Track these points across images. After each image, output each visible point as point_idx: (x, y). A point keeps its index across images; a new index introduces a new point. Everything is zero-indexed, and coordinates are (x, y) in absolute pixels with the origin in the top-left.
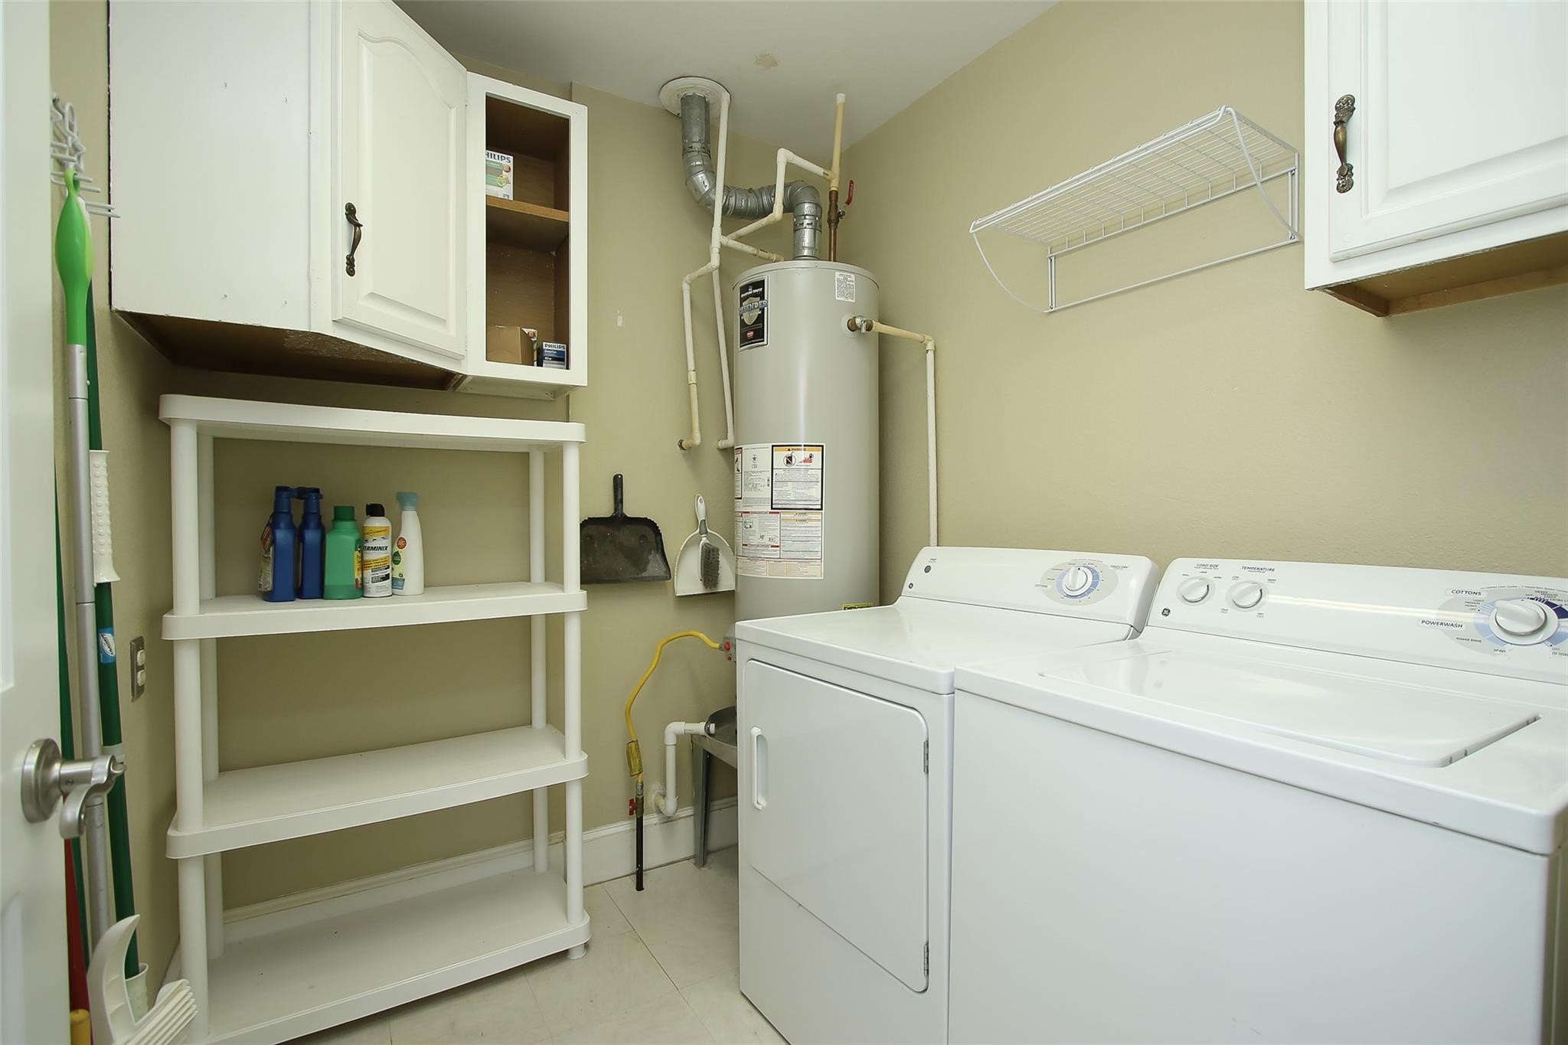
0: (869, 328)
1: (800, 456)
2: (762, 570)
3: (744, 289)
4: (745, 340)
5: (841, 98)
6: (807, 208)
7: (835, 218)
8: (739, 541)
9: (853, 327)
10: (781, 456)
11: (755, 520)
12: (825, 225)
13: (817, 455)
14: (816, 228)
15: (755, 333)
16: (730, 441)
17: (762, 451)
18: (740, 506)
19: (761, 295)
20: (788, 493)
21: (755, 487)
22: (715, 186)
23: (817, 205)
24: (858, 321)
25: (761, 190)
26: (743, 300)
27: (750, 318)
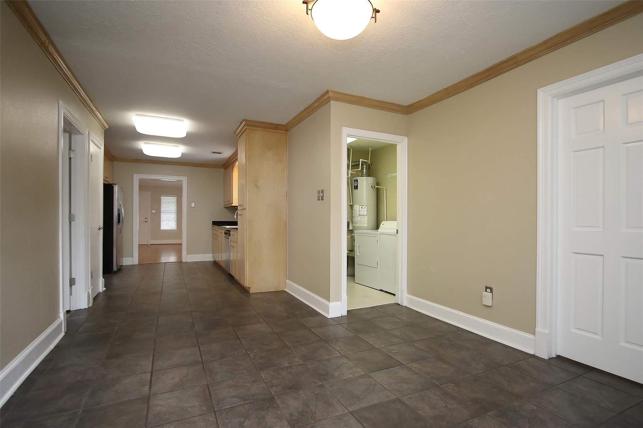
0: (374, 187)
1: (363, 207)
2: (358, 225)
3: (355, 180)
4: (355, 188)
5: (370, 149)
6: (365, 166)
7: (369, 168)
8: (354, 220)
9: (372, 187)
10: (361, 207)
11: (356, 217)
12: (368, 169)
13: (366, 207)
14: (366, 169)
15: (356, 187)
16: (351, 204)
17: (358, 206)
18: (354, 215)
19: (357, 182)
20: (362, 213)
21: (356, 212)
22: (350, 162)
23: (366, 166)
24: (373, 186)
25: (357, 162)
26: (354, 182)
27: (356, 185)
